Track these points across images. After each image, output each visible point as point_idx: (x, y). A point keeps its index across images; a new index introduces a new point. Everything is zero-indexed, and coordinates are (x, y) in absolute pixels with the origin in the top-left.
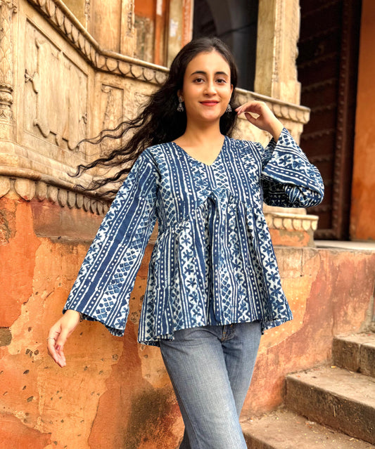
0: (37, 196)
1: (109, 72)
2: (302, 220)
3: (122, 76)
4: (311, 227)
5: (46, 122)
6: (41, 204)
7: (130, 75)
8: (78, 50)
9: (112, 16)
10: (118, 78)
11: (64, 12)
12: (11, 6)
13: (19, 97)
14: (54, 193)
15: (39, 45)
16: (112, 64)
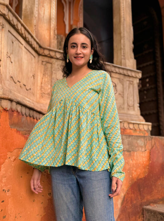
0: (11, 109)
1: (46, 56)
2: (143, 124)
3: (52, 57)
4: (148, 129)
5: (16, 76)
6: (13, 112)
7: (55, 57)
8: (31, 45)
9: (46, 31)
10: (50, 58)
11: (25, 28)
12: (2, 25)
13: (4, 64)
14: (19, 108)
15: (14, 42)
16: (46, 52)
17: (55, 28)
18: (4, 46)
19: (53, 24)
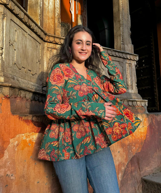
1: (51, 42)
2: (141, 101)
3: (57, 44)
4: (145, 105)
5: (20, 63)
6: (15, 99)
7: (60, 43)
9: (51, 20)
12: (3, 14)
14: (22, 94)
15: (17, 30)
16: (51, 39)
17: (59, 17)
18: (5, 34)
19: (57, 13)
